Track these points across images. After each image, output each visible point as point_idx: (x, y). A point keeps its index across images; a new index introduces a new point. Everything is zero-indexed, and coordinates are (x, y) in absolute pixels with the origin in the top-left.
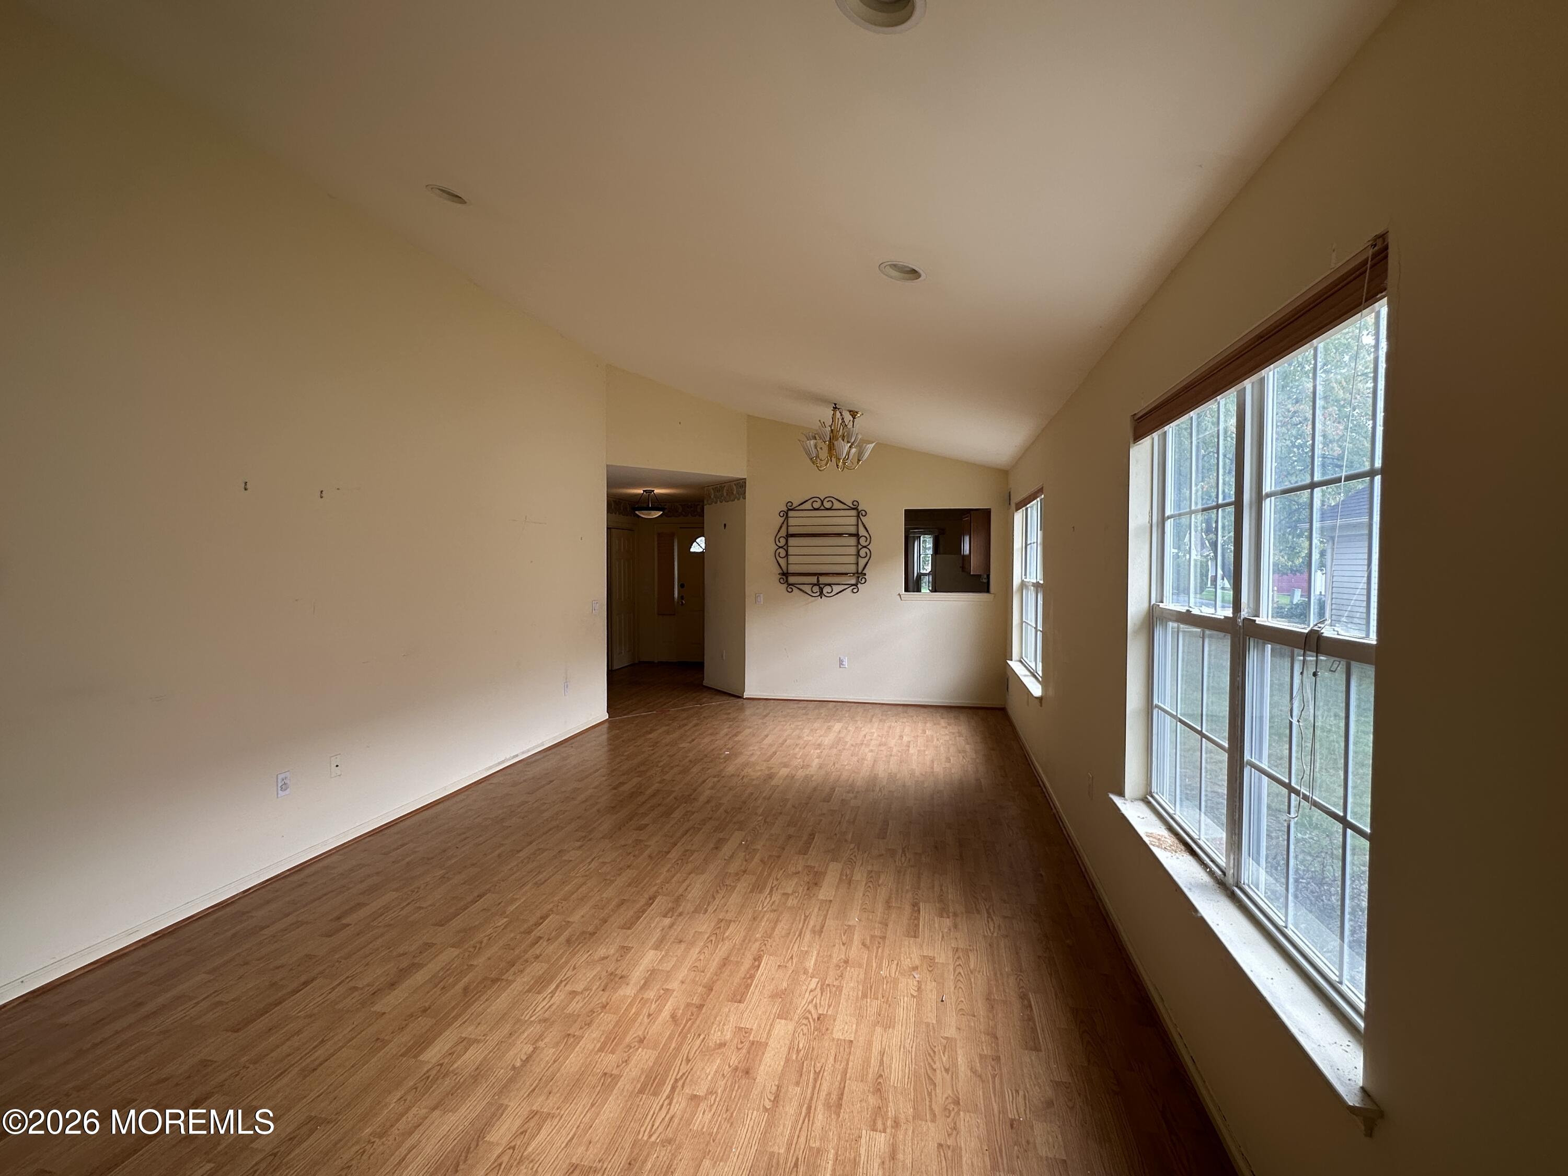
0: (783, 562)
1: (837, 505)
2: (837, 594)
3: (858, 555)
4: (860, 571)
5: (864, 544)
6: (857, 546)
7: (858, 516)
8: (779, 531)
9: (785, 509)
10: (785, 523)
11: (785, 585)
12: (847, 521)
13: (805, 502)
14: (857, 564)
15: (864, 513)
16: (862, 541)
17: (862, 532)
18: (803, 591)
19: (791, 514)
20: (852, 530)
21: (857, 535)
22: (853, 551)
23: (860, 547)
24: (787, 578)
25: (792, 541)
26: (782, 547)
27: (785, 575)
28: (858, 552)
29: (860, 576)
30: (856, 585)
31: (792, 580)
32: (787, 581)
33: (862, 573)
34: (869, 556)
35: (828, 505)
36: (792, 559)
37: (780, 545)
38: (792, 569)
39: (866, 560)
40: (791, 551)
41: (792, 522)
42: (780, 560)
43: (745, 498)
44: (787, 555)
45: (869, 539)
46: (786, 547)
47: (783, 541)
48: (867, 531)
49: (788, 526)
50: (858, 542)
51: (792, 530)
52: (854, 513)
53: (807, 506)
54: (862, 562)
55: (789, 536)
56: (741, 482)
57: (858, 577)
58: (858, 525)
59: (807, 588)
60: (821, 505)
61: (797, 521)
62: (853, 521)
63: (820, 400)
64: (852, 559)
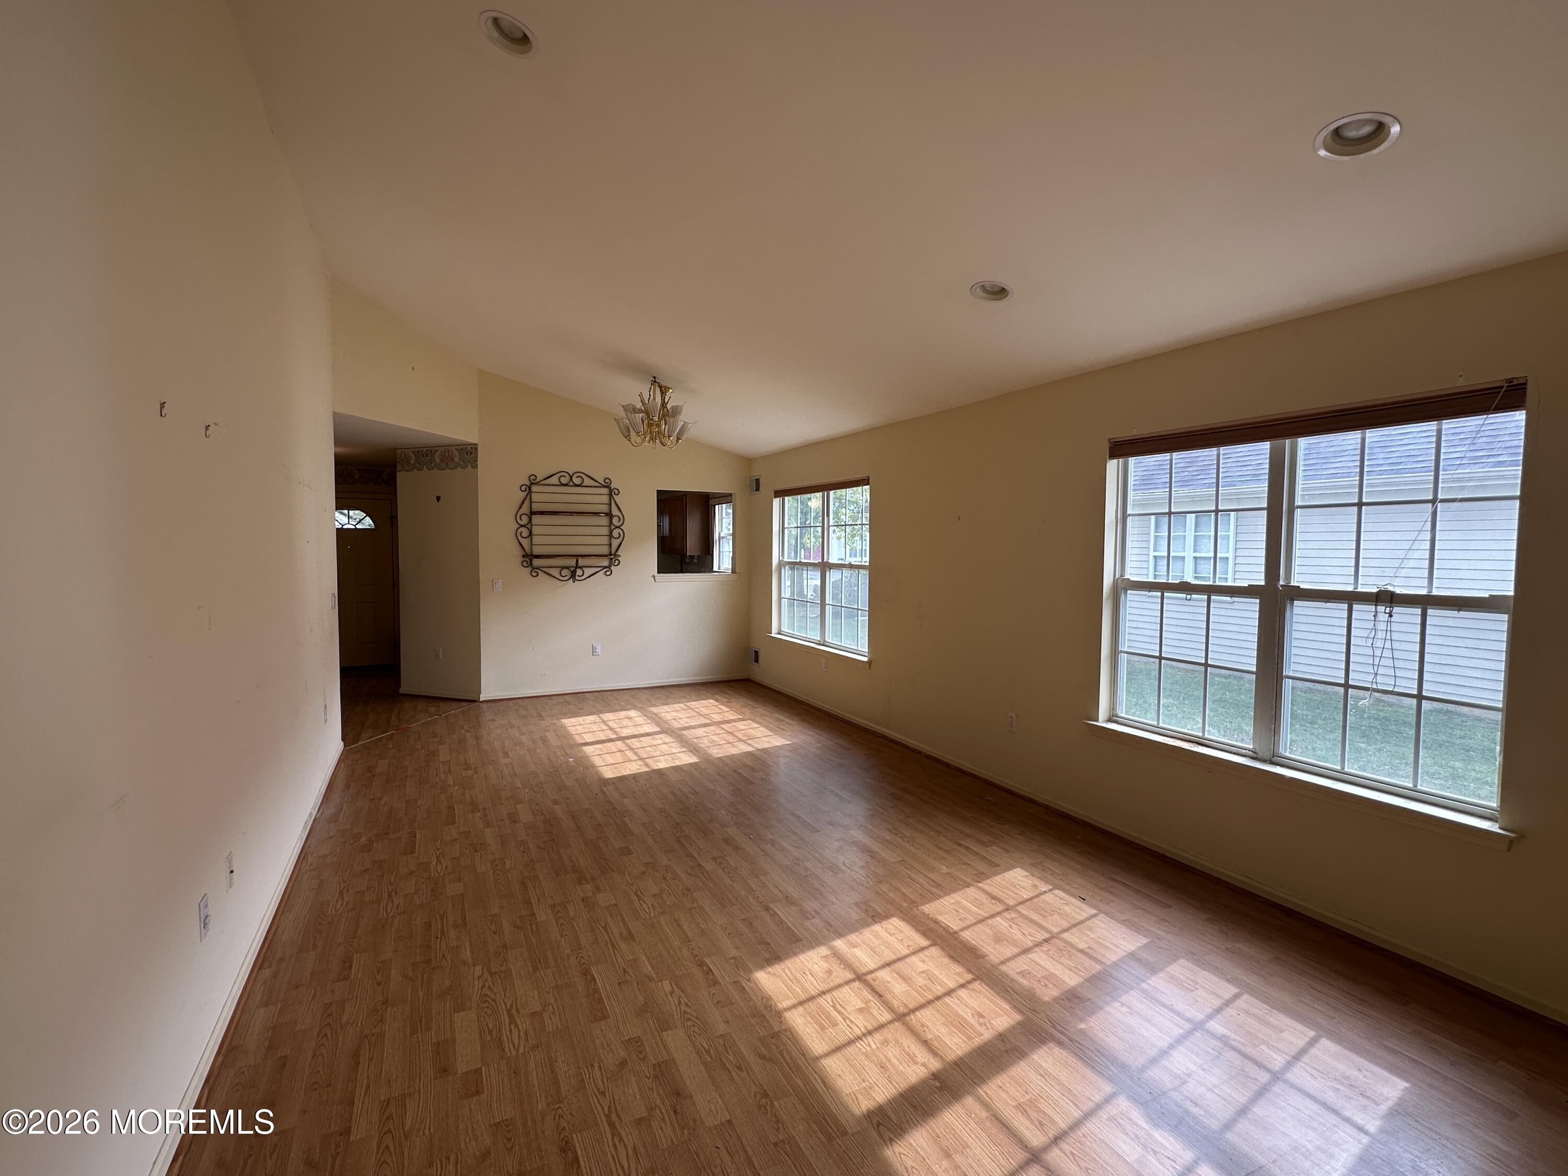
0: (525, 542)
1: (588, 482)
2: (589, 577)
3: (610, 535)
4: (613, 551)
5: (617, 524)
6: (610, 526)
7: (610, 495)
8: (520, 507)
9: (528, 483)
10: (528, 498)
11: (529, 569)
12: (599, 499)
13: (551, 476)
14: (610, 545)
15: (617, 492)
16: (615, 521)
17: (615, 511)
18: (550, 575)
19: (534, 488)
20: (605, 508)
21: (609, 515)
22: (605, 531)
23: (613, 527)
24: (531, 561)
25: (536, 519)
26: (522, 526)
27: (529, 558)
28: (611, 532)
29: (612, 557)
30: (609, 567)
31: (536, 562)
32: (531, 564)
33: (615, 555)
34: (622, 536)
35: (577, 481)
36: (536, 540)
37: (522, 523)
38: (537, 550)
39: (619, 541)
40: (535, 530)
41: (535, 497)
42: (523, 541)
43: (475, 467)
44: (531, 534)
45: (622, 519)
46: (529, 525)
47: (525, 520)
48: (621, 511)
49: (531, 502)
50: (611, 523)
51: (536, 507)
52: (605, 491)
53: (554, 480)
54: (615, 543)
55: (533, 513)
56: (469, 447)
57: (612, 559)
58: (610, 504)
59: (555, 572)
60: (571, 481)
61: (541, 498)
62: (605, 499)
63: (636, 369)
64: (605, 540)
